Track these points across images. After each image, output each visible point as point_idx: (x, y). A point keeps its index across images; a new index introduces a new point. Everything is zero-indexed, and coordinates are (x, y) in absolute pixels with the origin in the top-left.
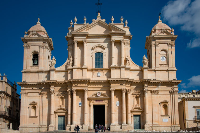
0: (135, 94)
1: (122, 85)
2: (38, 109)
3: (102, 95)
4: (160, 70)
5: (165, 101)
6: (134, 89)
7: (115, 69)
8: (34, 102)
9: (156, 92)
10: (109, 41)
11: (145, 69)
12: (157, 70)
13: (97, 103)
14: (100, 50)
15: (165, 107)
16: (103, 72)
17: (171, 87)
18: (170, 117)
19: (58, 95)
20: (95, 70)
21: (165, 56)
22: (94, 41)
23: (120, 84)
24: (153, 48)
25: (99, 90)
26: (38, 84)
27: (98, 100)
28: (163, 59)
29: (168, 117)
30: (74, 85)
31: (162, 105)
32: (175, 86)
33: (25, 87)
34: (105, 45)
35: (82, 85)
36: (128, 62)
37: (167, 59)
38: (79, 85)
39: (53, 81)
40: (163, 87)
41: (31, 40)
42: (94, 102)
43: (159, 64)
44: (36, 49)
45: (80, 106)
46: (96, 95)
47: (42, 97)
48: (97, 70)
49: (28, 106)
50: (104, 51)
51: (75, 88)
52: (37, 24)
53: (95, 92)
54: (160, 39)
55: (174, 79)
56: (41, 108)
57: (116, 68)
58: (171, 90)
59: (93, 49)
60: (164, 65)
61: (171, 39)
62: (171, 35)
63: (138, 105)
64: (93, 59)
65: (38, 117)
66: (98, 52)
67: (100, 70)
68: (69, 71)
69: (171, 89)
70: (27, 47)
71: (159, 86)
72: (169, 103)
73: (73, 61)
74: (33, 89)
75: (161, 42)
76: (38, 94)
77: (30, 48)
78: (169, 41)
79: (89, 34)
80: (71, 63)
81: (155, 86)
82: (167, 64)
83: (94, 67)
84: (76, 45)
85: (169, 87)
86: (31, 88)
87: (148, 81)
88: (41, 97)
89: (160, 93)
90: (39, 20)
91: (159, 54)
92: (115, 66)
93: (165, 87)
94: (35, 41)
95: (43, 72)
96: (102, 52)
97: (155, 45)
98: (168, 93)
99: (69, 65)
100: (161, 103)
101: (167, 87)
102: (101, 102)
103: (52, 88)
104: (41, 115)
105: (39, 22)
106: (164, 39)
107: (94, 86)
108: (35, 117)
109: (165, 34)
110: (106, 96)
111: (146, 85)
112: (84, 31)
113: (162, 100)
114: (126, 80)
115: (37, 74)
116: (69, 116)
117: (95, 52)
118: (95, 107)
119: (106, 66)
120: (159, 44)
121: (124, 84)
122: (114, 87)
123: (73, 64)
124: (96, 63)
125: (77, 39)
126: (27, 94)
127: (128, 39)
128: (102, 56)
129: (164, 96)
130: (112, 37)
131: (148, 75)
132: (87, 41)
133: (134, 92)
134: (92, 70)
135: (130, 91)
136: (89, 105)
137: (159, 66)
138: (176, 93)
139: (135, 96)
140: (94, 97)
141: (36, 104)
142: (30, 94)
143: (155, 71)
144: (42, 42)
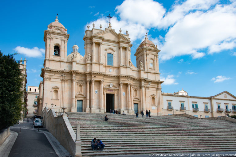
1: (129, 80)
2: (59, 93)
3: (114, 86)
4: (150, 73)
5: (154, 95)
8: (56, 87)
9: (148, 88)
10: (118, 46)
11: (142, 70)
12: (149, 72)
13: (109, 92)
14: (111, 51)
15: (153, 98)
16: (114, 69)
19: (77, 83)
20: (108, 66)
21: (153, 63)
22: (107, 44)
23: (127, 79)
24: (145, 56)
25: (111, 82)
26: (61, 72)
27: (110, 90)
29: (155, 106)
30: (93, 76)
32: (159, 85)
33: (48, 72)
34: (115, 48)
35: (99, 77)
36: (131, 63)
37: (154, 65)
38: (97, 77)
39: (76, 71)
40: (152, 85)
41: (54, 33)
42: (107, 91)
44: (59, 42)
45: (96, 93)
46: (109, 86)
47: (64, 83)
48: (109, 67)
49: (51, 89)
50: (114, 53)
51: (94, 79)
52: (56, 21)
53: (108, 84)
55: (158, 80)
56: (63, 92)
57: (124, 67)
58: (156, 87)
59: (106, 50)
60: (152, 70)
63: (136, 96)
64: (106, 58)
65: (60, 100)
67: (111, 67)
68: (88, 65)
70: (50, 39)
71: (150, 84)
72: (156, 96)
73: (91, 57)
74: (56, 75)
76: (59, 80)
77: (53, 40)
78: (155, 53)
79: (104, 38)
80: (90, 58)
82: (154, 69)
83: (107, 64)
84: (94, 45)
85: (156, 85)
86: (54, 75)
87: (145, 79)
88: (62, 83)
89: (150, 89)
91: (149, 61)
92: (123, 65)
94: (58, 35)
95: (64, 62)
97: (146, 54)
98: (155, 89)
99: (88, 60)
100: (151, 96)
101: (154, 85)
102: (112, 91)
103: (74, 77)
104: (63, 99)
105: (57, 19)
108: (57, 99)
109: (152, 48)
110: (116, 87)
111: (143, 82)
112: (101, 35)
113: (152, 94)
114: (131, 77)
115: (59, 63)
116: (88, 101)
117: (108, 53)
118: (108, 95)
119: (115, 64)
120: (149, 54)
122: (123, 81)
123: (91, 60)
124: (108, 61)
125: (95, 40)
126: (50, 79)
128: (113, 57)
129: (153, 91)
130: (121, 44)
131: (144, 75)
132: (103, 44)
134: (105, 66)
135: (133, 85)
136: (104, 93)
137: (149, 69)
139: (134, 89)
140: (107, 87)
141: (58, 88)
142: (52, 80)
143: (147, 72)
144: (64, 37)
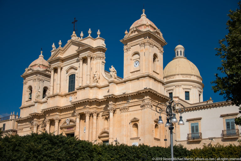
0: (104, 115)
1: (85, 107)
4: (131, 80)
5: (135, 118)
6: (103, 110)
7: (80, 90)
9: (125, 109)
11: (111, 83)
13: (68, 131)
16: (74, 95)
17: (142, 100)
18: (140, 140)
19: (42, 127)
20: (68, 95)
21: (138, 60)
22: (68, 63)
23: (83, 107)
24: (125, 54)
25: (70, 116)
27: (69, 128)
28: (136, 64)
30: (47, 115)
31: (132, 124)
32: (146, 98)
35: (53, 114)
36: (95, 78)
38: (51, 114)
40: (134, 100)
42: (66, 130)
43: (131, 73)
44: (31, 83)
48: (70, 94)
50: (76, 71)
51: (48, 118)
52: (40, 58)
54: (132, 41)
55: (145, 88)
58: (141, 103)
59: (67, 73)
60: (136, 73)
61: (144, 37)
62: (141, 32)
66: (71, 74)
67: (72, 94)
69: (141, 101)
70: (25, 83)
71: (130, 101)
72: (140, 121)
75: (133, 44)
76: (29, 129)
77: (27, 83)
78: (141, 40)
81: (124, 102)
82: (139, 70)
83: (68, 92)
85: (140, 100)
86: (25, 124)
89: (131, 109)
90: (41, 53)
91: (131, 59)
92: (80, 86)
93: (136, 100)
94: (30, 76)
96: (74, 74)
97: (127, 49)
100: (132, 122)
101: (138, 100)
102: (72, 129)
103: (36, 121)
105: (41, 55)
106: (136, 40)
107: (67, 113)
109: (136, 33)
111: (110, 103)
114: (86, 100)
115: (29, 108)
117: (69, 75)
120: (131, 47)
121: (87, 105)
124: (69, 86)
125: (53, 66)
126: (22, 129)
127: (99, 51)
128: (75, 78)
129: (135, 112)
130: (80, 55)
132: (63, 65)
133: (103, 112)
134: (66, 95)
138: (146, 106)
143: (125, 82)
144: (35, 76)
